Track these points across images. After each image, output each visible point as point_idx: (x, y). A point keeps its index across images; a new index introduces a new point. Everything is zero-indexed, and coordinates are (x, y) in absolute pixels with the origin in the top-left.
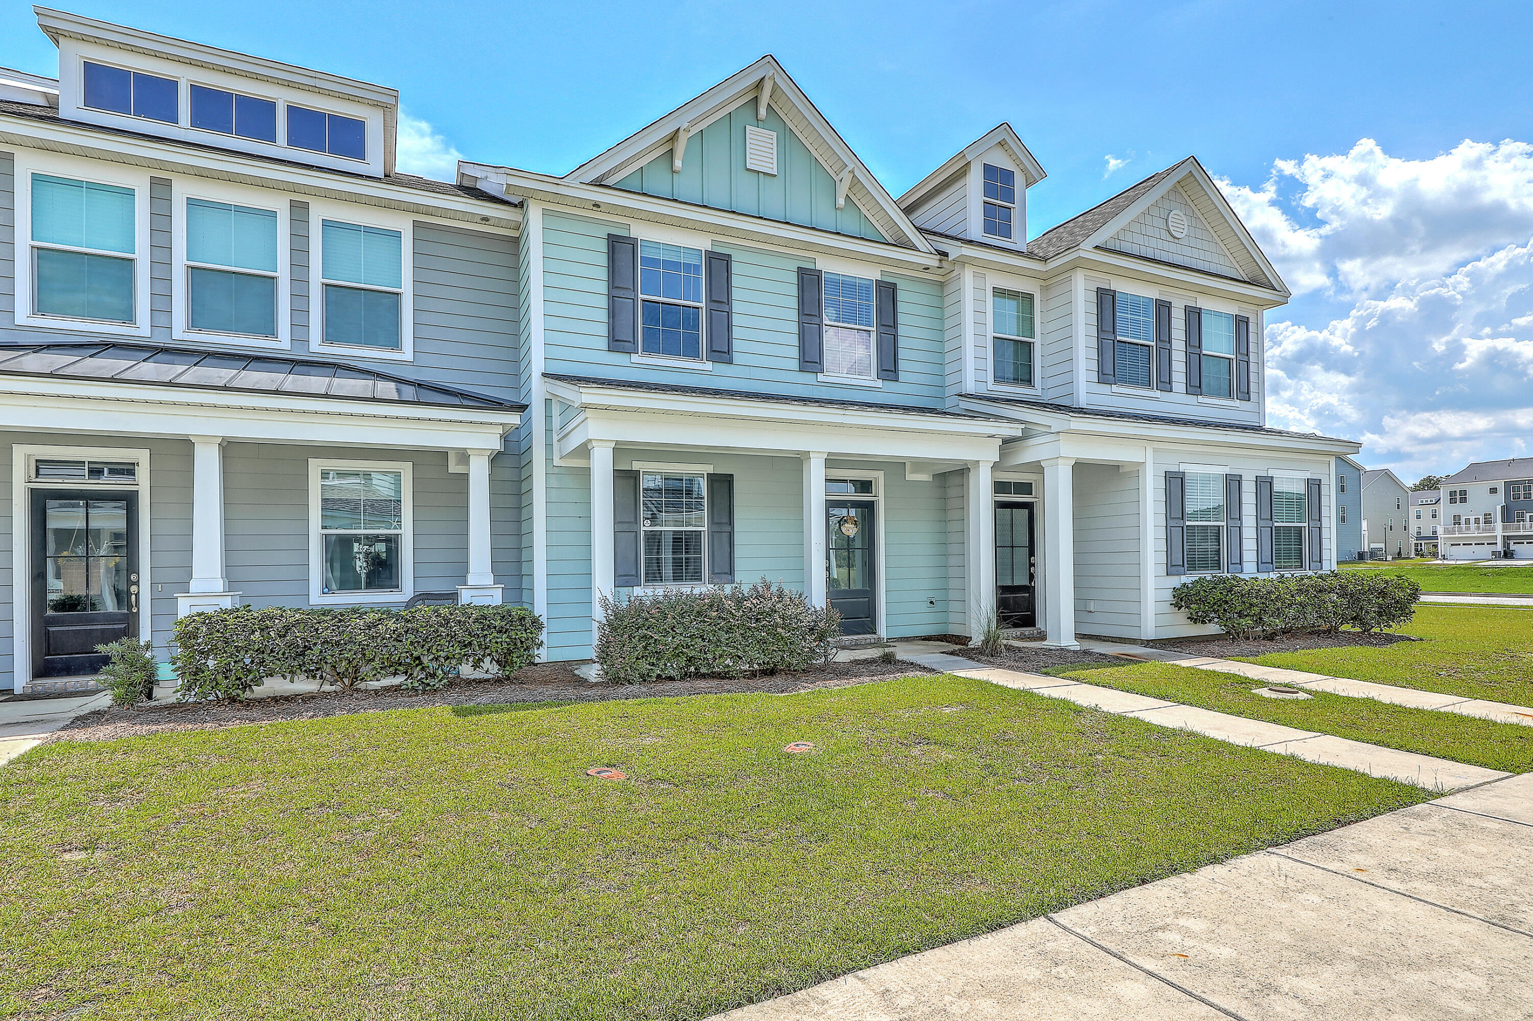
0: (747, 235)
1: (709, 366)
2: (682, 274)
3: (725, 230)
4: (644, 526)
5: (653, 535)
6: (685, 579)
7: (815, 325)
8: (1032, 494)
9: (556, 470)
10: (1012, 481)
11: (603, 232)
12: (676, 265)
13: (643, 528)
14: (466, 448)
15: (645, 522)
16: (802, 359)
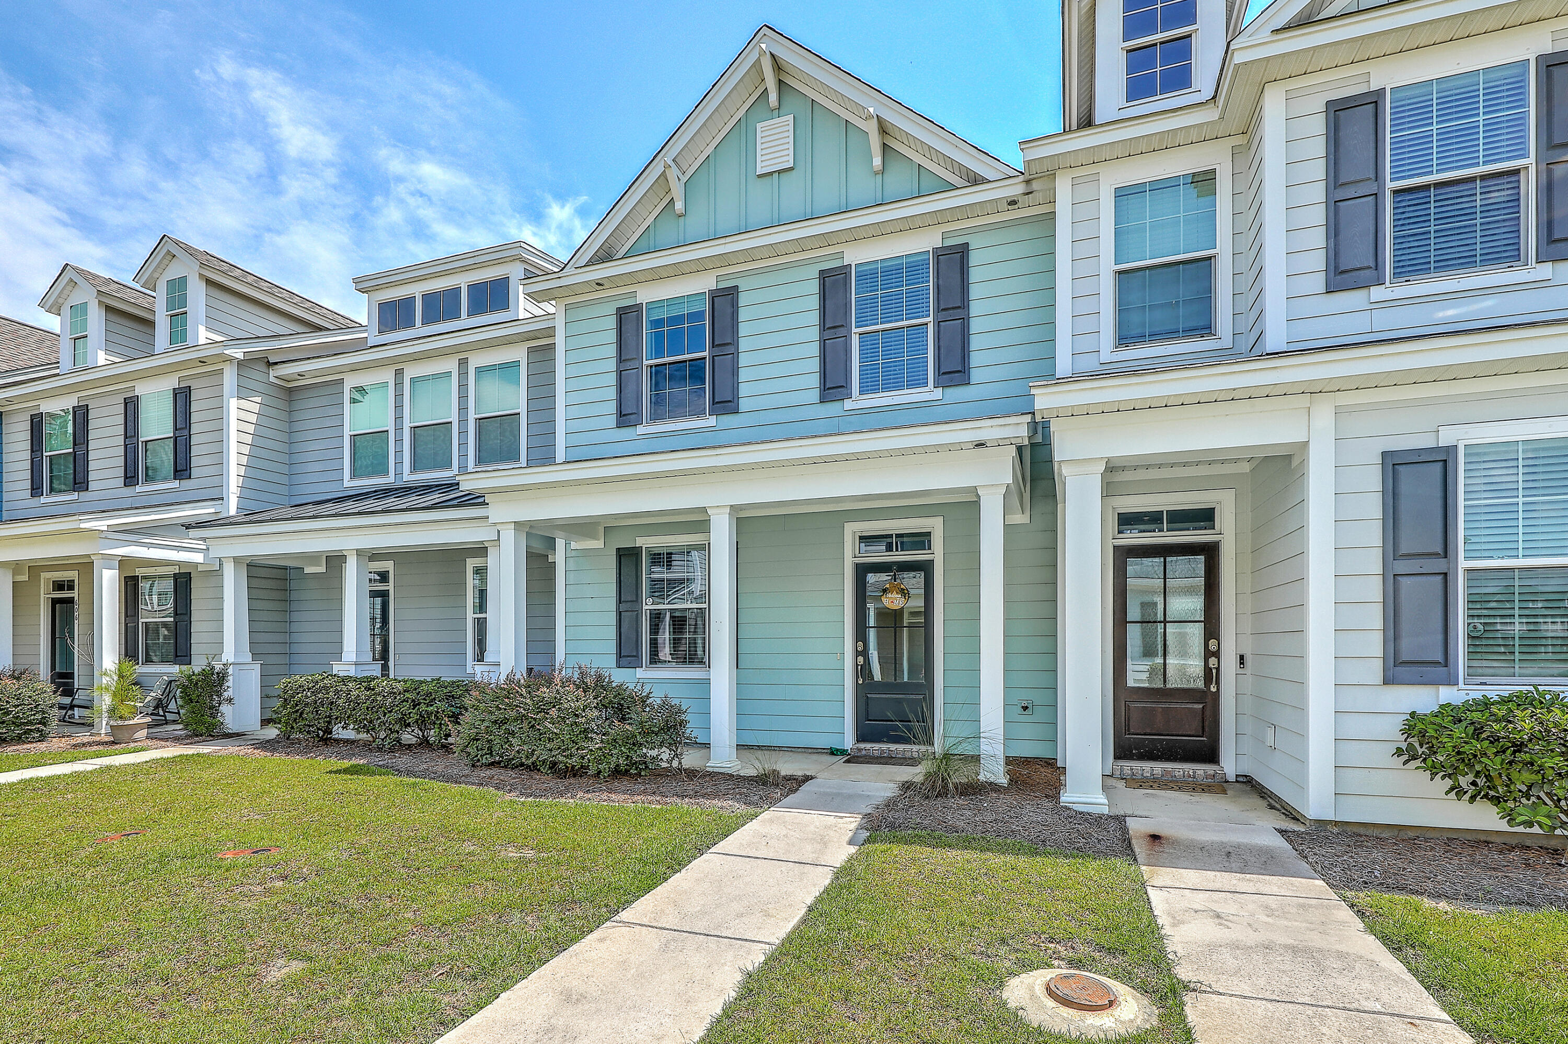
0: (749, 255)
1: (712, 421)
2: (686, 325)
3: (724, 260)
4: (646, 604)
5: (657, 614)
6: (689, 662)
7: (841, 339)
8: (1214, 529)
9: (574, 553)
10: (1165, 509)
11: (611, 309)
12: (678, 319)
13: (645, 607)
14: (483, 541)
15: (647, 600)
16: (822, 387)
